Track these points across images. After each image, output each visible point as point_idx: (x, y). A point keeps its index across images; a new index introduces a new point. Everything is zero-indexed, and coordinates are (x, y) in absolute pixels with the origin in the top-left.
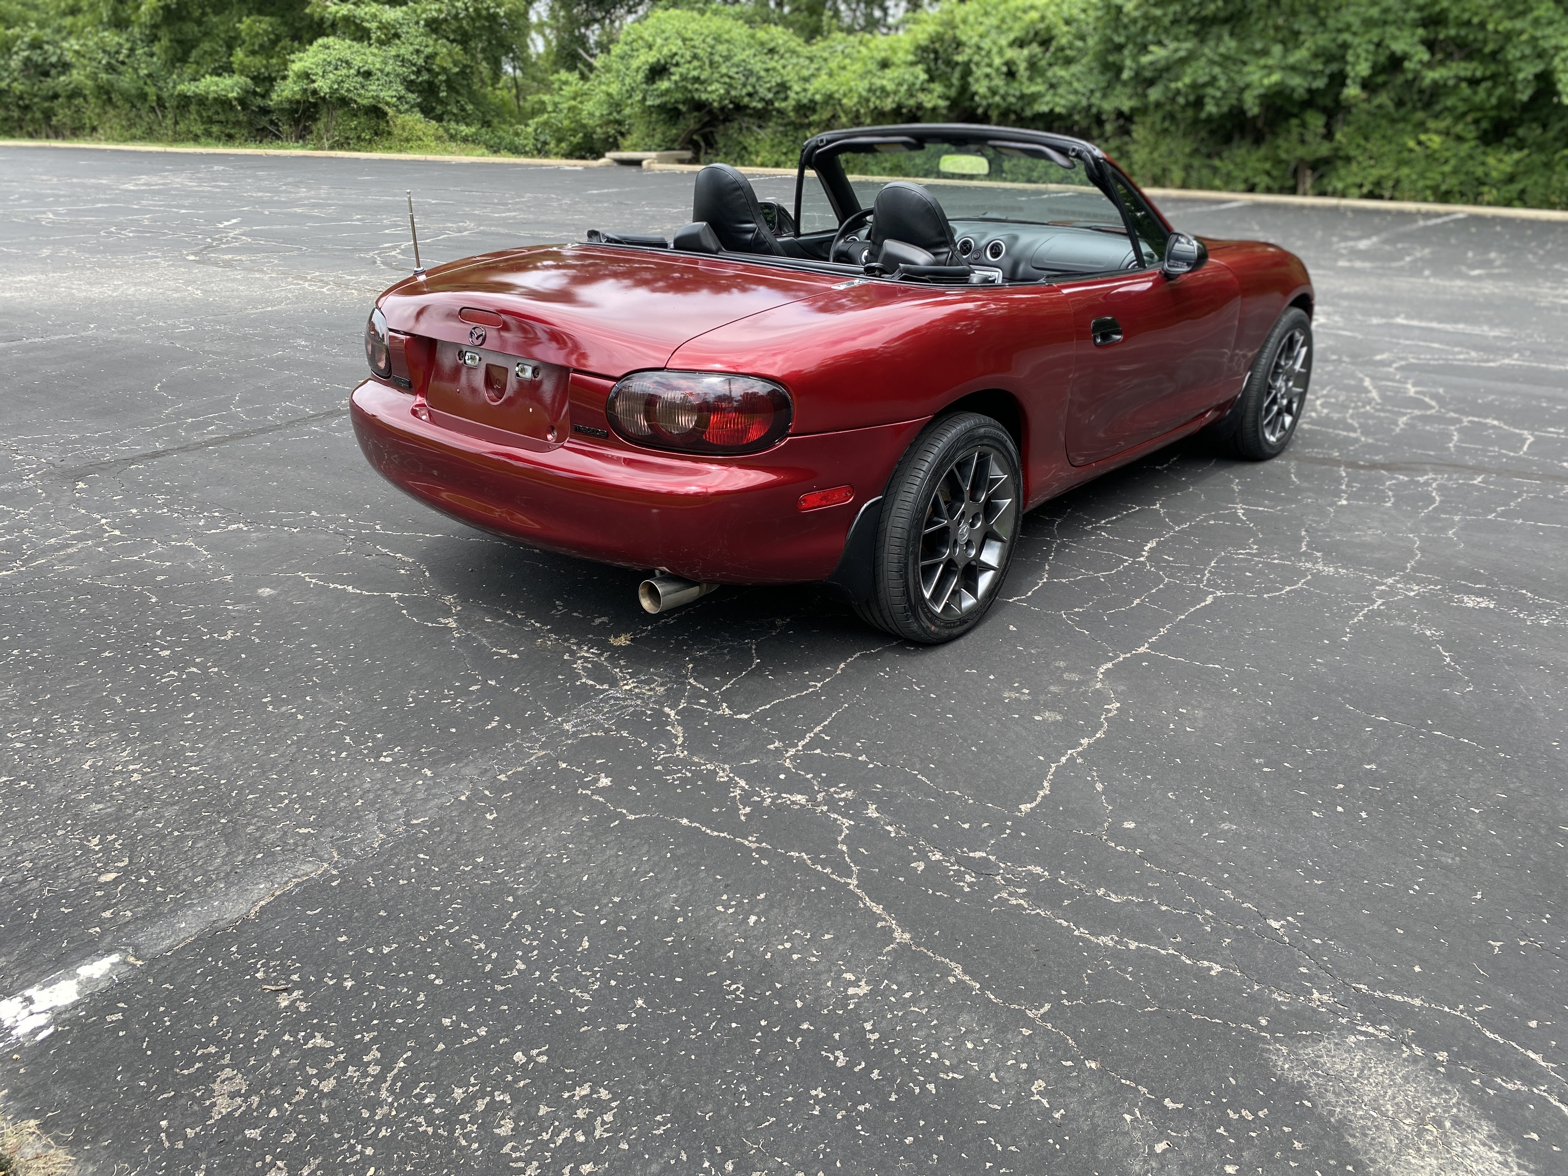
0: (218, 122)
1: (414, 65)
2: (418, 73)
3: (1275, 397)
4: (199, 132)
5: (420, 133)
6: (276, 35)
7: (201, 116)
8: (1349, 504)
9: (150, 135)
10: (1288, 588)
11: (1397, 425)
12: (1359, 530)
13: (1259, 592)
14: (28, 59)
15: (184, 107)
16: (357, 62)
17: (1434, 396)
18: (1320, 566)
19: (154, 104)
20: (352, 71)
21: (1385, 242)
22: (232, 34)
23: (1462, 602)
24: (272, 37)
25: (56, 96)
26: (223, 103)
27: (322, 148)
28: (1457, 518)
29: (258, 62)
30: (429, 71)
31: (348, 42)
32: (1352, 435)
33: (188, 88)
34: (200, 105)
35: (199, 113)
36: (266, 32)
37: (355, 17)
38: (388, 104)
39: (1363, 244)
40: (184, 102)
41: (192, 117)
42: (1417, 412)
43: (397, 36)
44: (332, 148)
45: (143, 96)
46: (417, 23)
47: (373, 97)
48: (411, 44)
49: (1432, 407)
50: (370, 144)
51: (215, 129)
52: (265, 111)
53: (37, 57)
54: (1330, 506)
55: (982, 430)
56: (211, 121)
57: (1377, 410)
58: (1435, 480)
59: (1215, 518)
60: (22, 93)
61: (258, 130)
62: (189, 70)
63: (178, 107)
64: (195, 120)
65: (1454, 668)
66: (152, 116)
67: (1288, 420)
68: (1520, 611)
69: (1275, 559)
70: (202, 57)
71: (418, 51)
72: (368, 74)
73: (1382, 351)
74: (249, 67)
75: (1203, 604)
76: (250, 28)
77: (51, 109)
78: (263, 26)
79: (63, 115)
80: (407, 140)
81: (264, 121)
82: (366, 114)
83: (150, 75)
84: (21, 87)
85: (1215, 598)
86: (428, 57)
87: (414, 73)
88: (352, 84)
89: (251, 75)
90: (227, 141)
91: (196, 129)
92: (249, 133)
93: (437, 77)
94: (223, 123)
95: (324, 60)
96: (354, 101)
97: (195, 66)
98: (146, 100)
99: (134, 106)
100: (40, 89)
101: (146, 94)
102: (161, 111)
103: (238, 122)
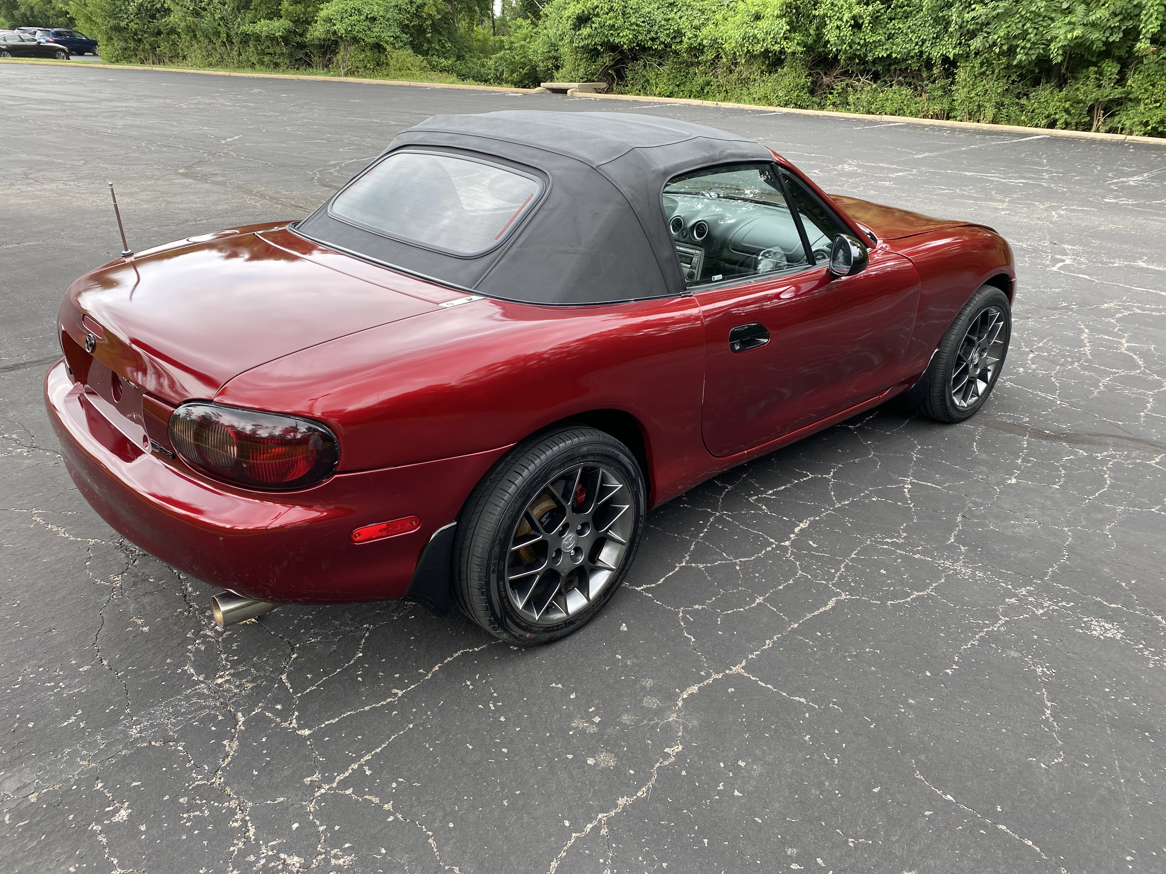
0: (269, 54)
1: (408, 13)
2: (411, 19)
3: (967, 366)
4: (256, 61)
5: (409, 65)
7: (257, 49)
8: (1017, 484)
9: (221, 63)
10: (916, 594)
11: (1097, 387)
12: (1016, 519)
13: (883, 600)
14: (141, 5)
15: (245, 42)
16: (366, 10)
17: (1144, 355)
18: (958, 566)
19: (225, 40)
20: (362, 17)
21: (1152, 179)
23: (1089, 628)
25: (159, 33)
26: (272, 38)
27: (339, 75)
28: (1120, 509)
29: (298, 9)
30: (419, 17)
32: (1050, 397)
33: (248, 28)
34: (256, 41)
35: (255, 46)
38: (386, 42)
39: (1133, 181)
40: (246, 39)
41: (250, 50)
42: (1122, 372)
44: (346, 75)
45: (217, 34)
47: (376, 37)
49: (1139, 367)
50: (373, 72)
51: (266, 59)
52: (302, 46)
53: (147, 4)
54: (997, 484)
55: (585, 449)
56: (264, 53)
57: (1084, 368)
58: (1113, 457)
59: (878, 493)
60: (136, 30)
61: (296, 60)
62: (249, 15)
63: (241, 42)
64: (253, 52)
65: (1051, 727)
66: (223, 49)
67: (981, 386)
68: (1146, 647)
69: (918, 552)
70: (260, 5)
72: (374, 19)
73: (1112, 299)
74: (292, 13)
75: (822, 610)
77: (156, 42)
79: (164, 46)
80: (400, 70)
81: (300, 55)
82: (371, 49)
83: (222, 19)
84: (136, 26)
85: (838, 602)
86: (418, 7)
87: (408, 19)
88: (362, 27)
89: (293, 19)
90: (274, 68)
91: (254, 59)
92: (290, 62)
93: (425, 22)
94: (271, 54)
95: (343, 9)
96: (363, 40)
97: (254, 12)
98: (219, 37)
99: (211, 41)
100: (148, 28)
101: (219, 32)
102: (230, 45)
103: (283, 54)
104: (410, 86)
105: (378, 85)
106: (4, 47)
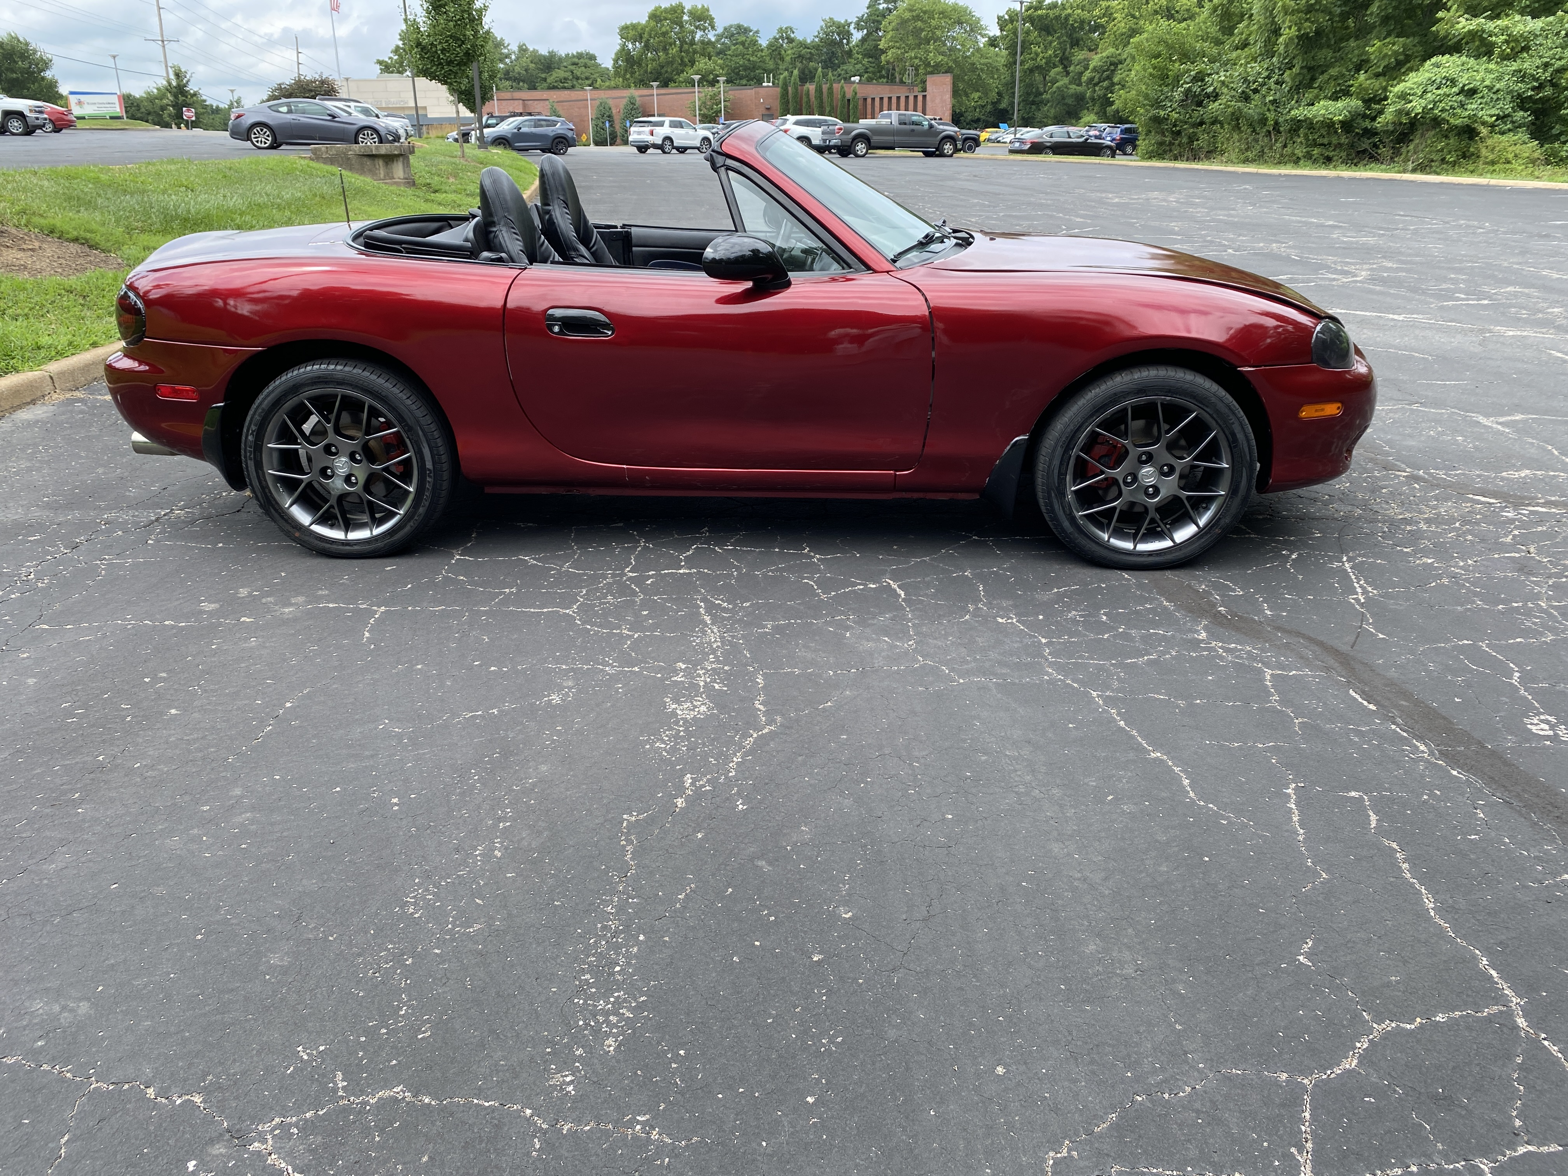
0: (1322, 145)
1: (1537, 80)
2: (1540, 87)
4: (1300, 155)
5: (1510, 156)
6: (1407, 55)
7: (1307, 140)
9: (1260, 158)
14: (1189, 90)
15: (1295, 130)
16: (1463, 80)
19: (1271, 129)
20: (1454, 90)
22: (1364, 57)
24: (1401, 57)
25: (1201, 123)
26: (1329, 125)
27: (1404, 171)
29: (1376, 84)
30: (1554, 85)
31: (1464, 58)
33: (1301, 112)
34: (1309, 129)
35: (1306, 135)
36: (1396, 53)
37: (1483, 31)
38: (1484, 123)
40: (1296, 126)
41: (1299, 140)
43: (1526, 49)
44: (1414, 171)
45: (1263, 121)
46: (1558, 34)
47: (1469, 117)
48: (1541, 57)
50: (1453, 166)
51: (1316, 152)
52: (1369, 133)
53: (1196, 89)
56: (1315, 144)
60: (1176, 120)
61: (1359, 152)
62: (1309, 95)
63: (1290, 131)
64: (1301, 142)
66: (1266, 140)
70: (1327, 82)
71: (1546, 65)
72: (1472, 93)
74: (1366, 89)
76: (1380, 50)
77: (1195, 134)
78: (1395, 48)
79: (1203, 140)
80: (1493, 163)
81: (1366, 144)
82: (1459, 134)
83: (1274, 102)
84: (1176, 116)
86: (1558, 71)
87: (1534, 88)
88: (1450, 104)
89: (1367, 97)
90: (1324, 163)
91: (1299, 152)
92: (1348, 155)
94: (1325, 145)
95: (1430, 79)
96: (1448, 121)
97: (1316, 91)
98: (1265, 125)
99: (1254, 131)
100: (1191, 117)
101: (1266, 119)
102: (1275, 135)
103: (1340, 145)
104: (1488, 185)
105: (1442, 183)
106: (1048, 144)
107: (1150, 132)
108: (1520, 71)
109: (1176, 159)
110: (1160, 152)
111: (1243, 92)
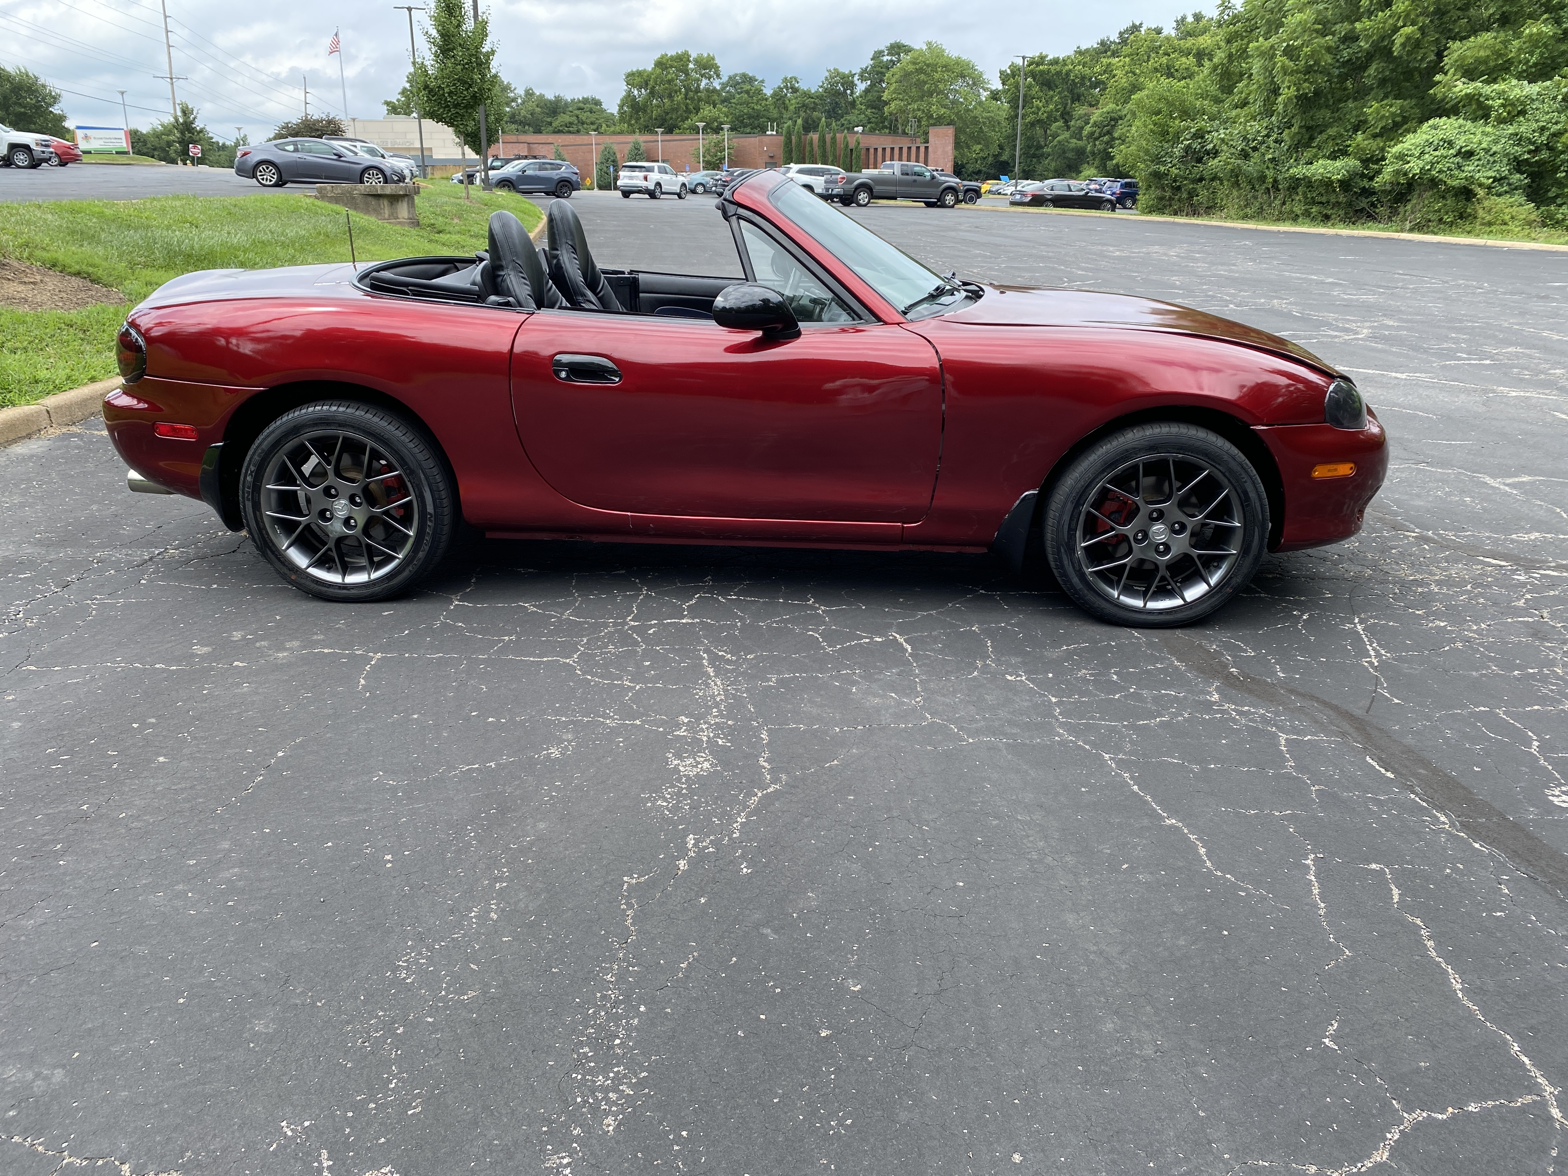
0: (1321, 203)
1: (1533, 143)
2: (1537, 150)
4: (1299, 212)
5: (1507, 218)
6: (1404, 117)
7: (1306, 198)
9: (1259, 215)
14: (1189, 147)
15: (1293, 188)
16: (1460, 142)
19: (1270, 186)
20: (1451, 151)
22: (1362, 118)
24: (1398, 119)
25: (1201, 179)
26: (1327, 184)
27: (1402, 231)
29: (1373, 145)
30: (1550, 149)
31: (1461, 121)
33: (1299, 171)
34: (1308, 187)
35: (1304, 193)
36: (1393, 115)
37: (1480, 95)
38: (1480, 185)
40: (1295, 183)
41: (1298, 198)
43: (1523, 113)
44: (1411, 230)
45: (1262, 178)
46: (1555, 98)
47: (1466, 178)
48: (1537, 121)
50: (1450, 227)
51: (1314, 210)
52: (1367, 192)
53: (1196, 146)
56: (1313, 202)
60: (1176, 176)
61: (1356, 211)
62: (1307, 154)
63: (1288, 189)
64: (1300, 200)
66: (1265, 197)
70: (1326, 142)
71: (1543, 129)
72: (1469, 154)
74: (1364, 150)
76: (1377, 111)
77: (1195, 189)
78: (1393, 109)
79: (1203, 195)
80: (1490, 224)
81: (1363, 203)
82: (1456, 195)
83: (1273, 160)
84: (1177, 171)
86: (1554, 135)
87: (1529, 152)
88: (1447, 165)
89: (1364, 157)
90: (1322, 221)
91: (1298, 209)
92: (1346, 213)
93: (1559, 157)
94: (1323, 204)
95: (1427, 141)
96: (1445, 182)
97: (1315, 150)
98: (1264, 182)
99: (1253, 188)
100: (1190, 173)
101: (1265, 177)
102: (1274, 192)
103: (1338, 203)
104: (1485, 246)
105: (1439, 243)
106: (1049, 197)
107: (1150, 187)
108: (1517, 135)
109: (1176, 214)
110: (1160, 206)
111: (1243, 150)
